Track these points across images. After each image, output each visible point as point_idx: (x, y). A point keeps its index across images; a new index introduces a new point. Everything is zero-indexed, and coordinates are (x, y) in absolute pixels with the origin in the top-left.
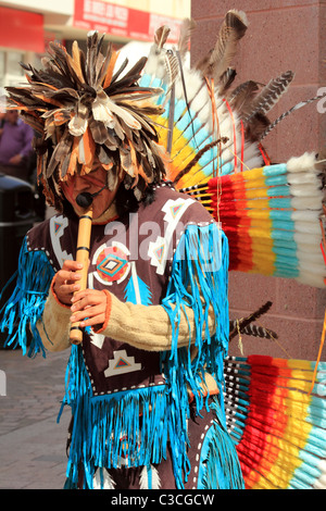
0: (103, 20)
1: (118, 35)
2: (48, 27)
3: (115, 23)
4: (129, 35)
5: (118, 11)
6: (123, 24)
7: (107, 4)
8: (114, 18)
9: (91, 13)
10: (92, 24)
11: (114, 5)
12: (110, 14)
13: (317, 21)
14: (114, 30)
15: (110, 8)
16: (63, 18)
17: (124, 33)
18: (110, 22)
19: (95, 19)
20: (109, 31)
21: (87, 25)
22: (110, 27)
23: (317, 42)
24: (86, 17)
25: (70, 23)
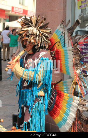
0: (18, 12)
1: (21, 15)
2: (6, 13)
3: (20, 12)
4: (23, 15)
5: (21, 10)
6: (22, 13)
7: (18, 8)
8: (20, 11)
9: (15, 10)
10: (15, 12)
11: (20, 9)
12: (19, 10)
13: (62, 13)
14: (20, 14)
15: (19, 9)
16: (9, 11)
17: (22, 14)
18: (19, 12)
19: (16, 11)
20: (19, 14)
21: (14, 13)
22: (19, 13)
23: (62, 17)
24: (14, 11)
25: (11, 12)
